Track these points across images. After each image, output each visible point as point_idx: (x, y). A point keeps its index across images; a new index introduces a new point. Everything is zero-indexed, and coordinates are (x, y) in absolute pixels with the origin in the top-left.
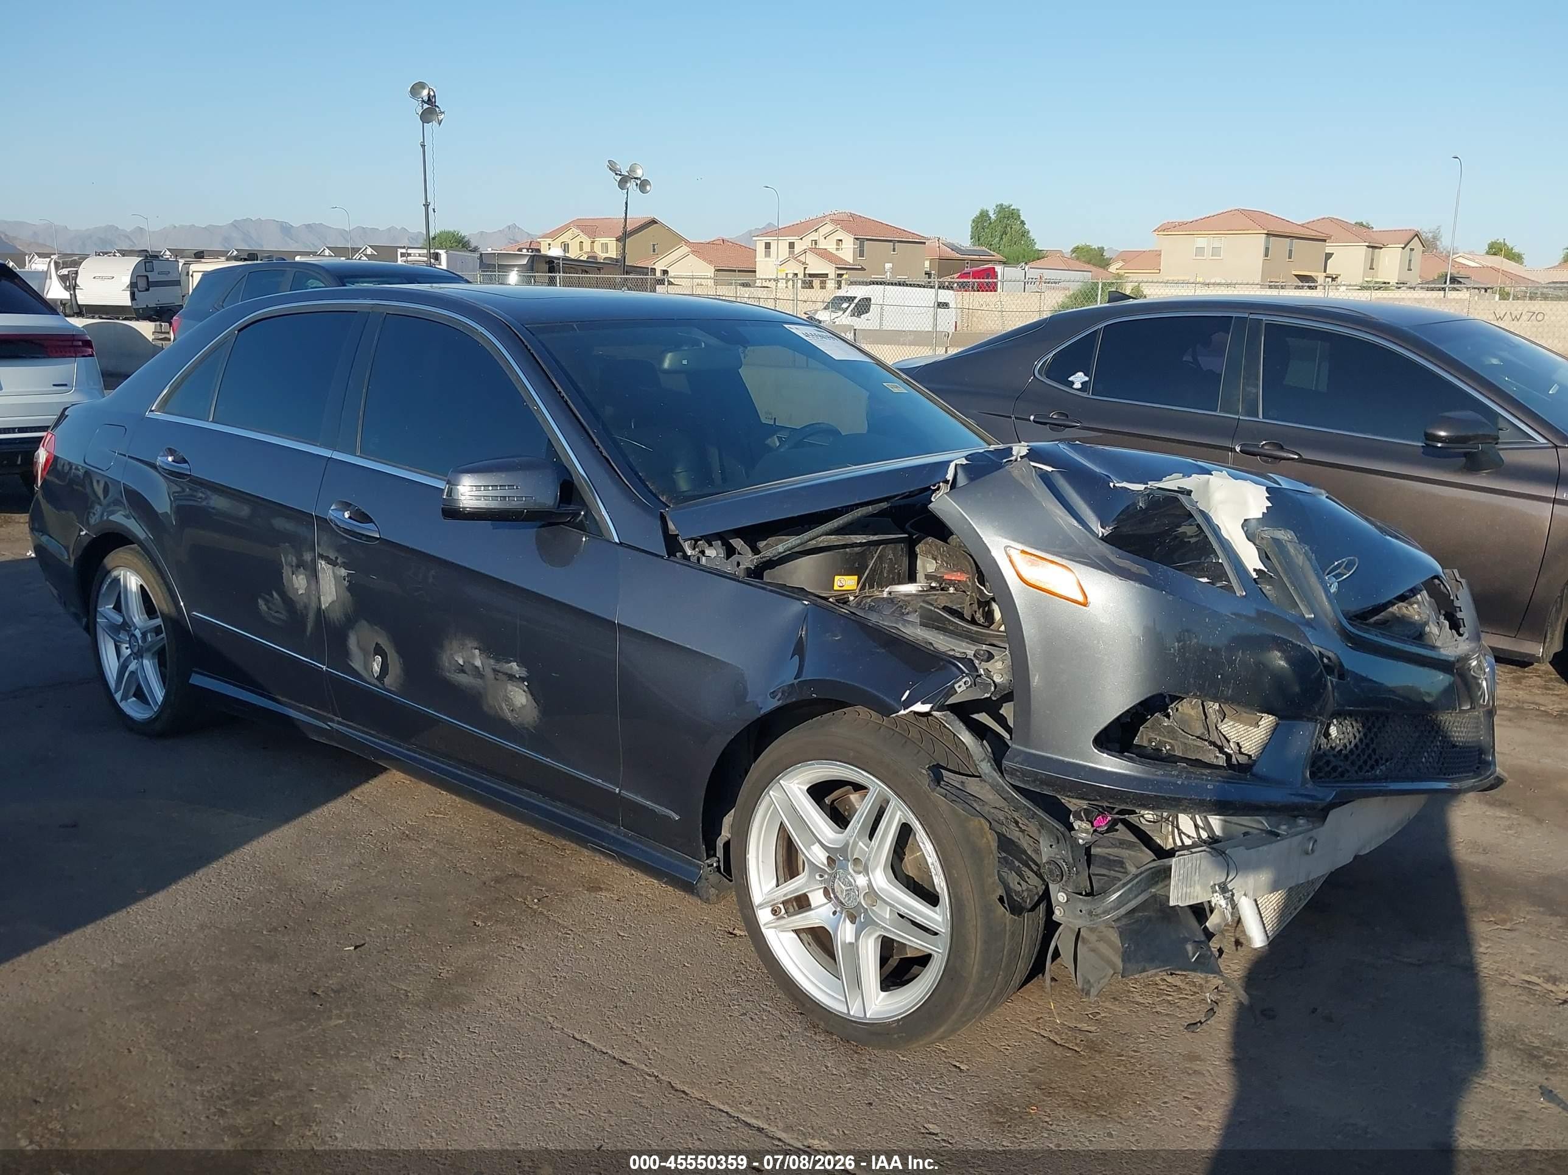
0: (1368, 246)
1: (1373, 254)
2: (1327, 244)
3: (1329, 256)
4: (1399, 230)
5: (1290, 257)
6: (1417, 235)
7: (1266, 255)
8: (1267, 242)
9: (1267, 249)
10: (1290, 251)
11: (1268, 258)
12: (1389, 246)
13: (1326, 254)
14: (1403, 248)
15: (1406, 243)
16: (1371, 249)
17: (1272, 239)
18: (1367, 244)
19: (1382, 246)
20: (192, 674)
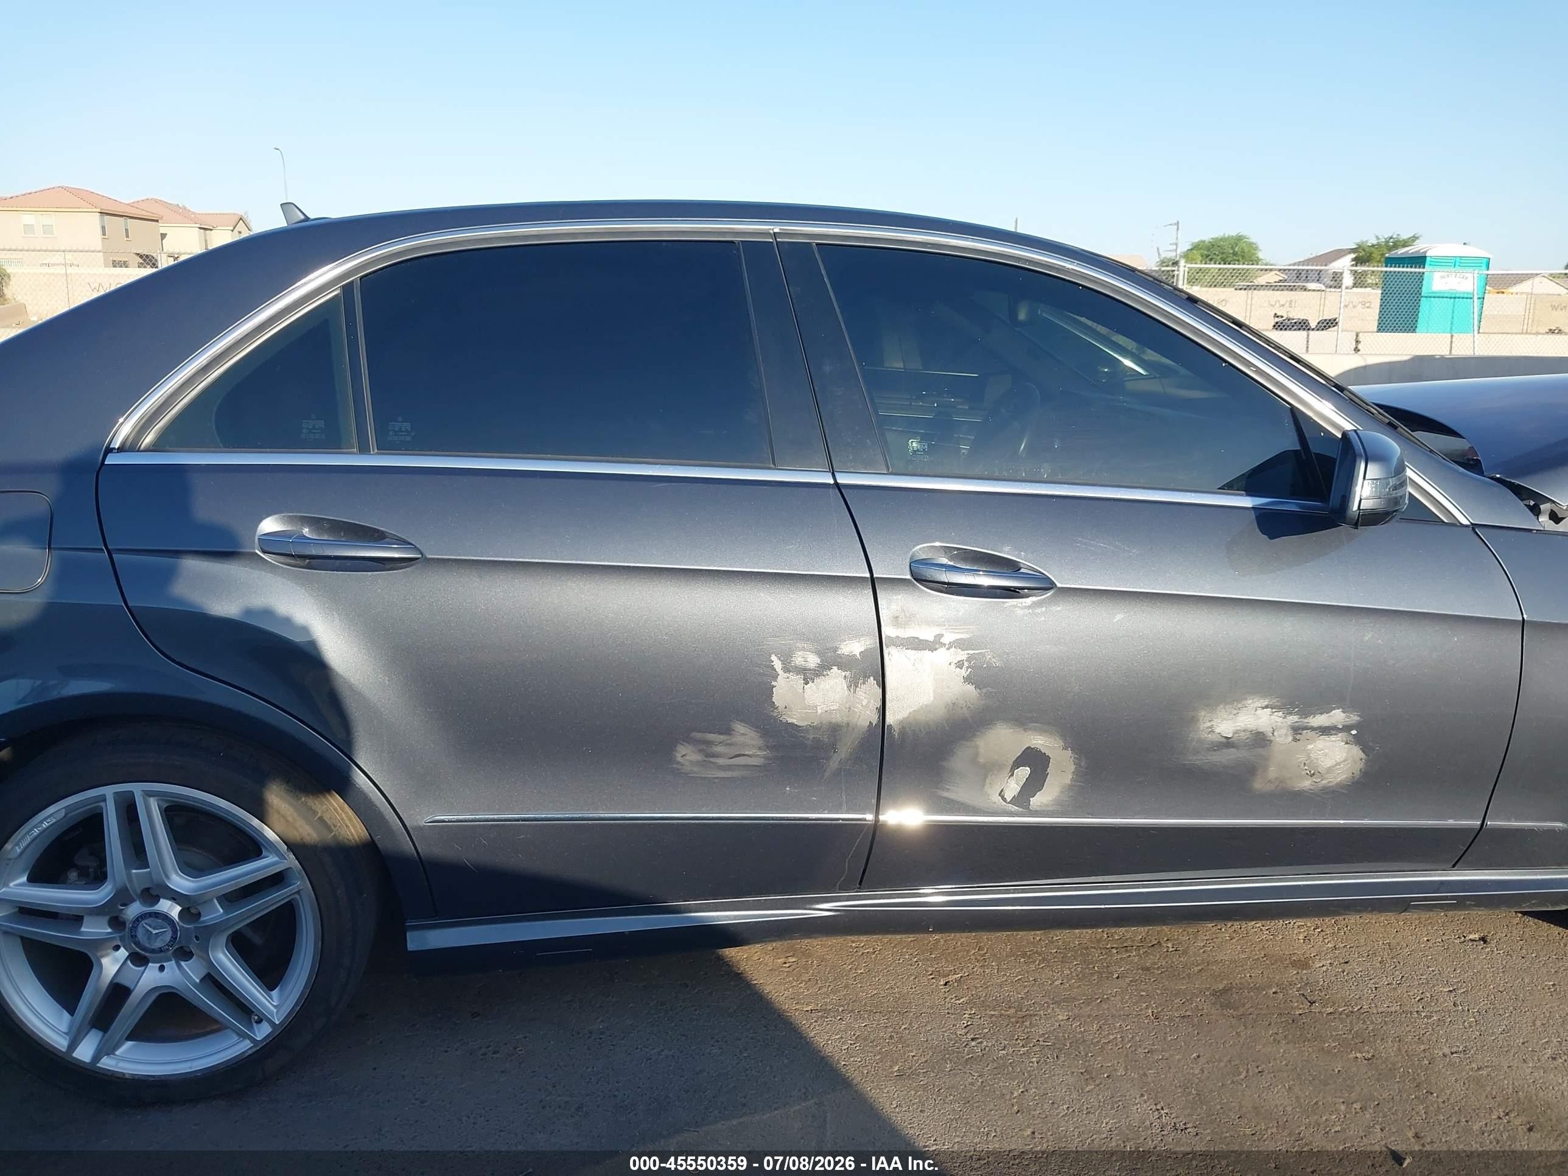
0: (200, 228)
1: (205, 235)
2: (160, 225)
3: (163, 236)
4: (227, 214)
5: (127, 236)
6: (241, 219)
7: (104, 234)
8: (102, 221)
9: (103, 228)
10: (127, 230)
11: (106, 237)
12: (218, 228)
13: (161, 234)
14: (232, 231)
15: (234, 225)
16: (202, 231)
17: (106, 217)
18: (199, 226)
19: (211, 228)
20: (408, 934)
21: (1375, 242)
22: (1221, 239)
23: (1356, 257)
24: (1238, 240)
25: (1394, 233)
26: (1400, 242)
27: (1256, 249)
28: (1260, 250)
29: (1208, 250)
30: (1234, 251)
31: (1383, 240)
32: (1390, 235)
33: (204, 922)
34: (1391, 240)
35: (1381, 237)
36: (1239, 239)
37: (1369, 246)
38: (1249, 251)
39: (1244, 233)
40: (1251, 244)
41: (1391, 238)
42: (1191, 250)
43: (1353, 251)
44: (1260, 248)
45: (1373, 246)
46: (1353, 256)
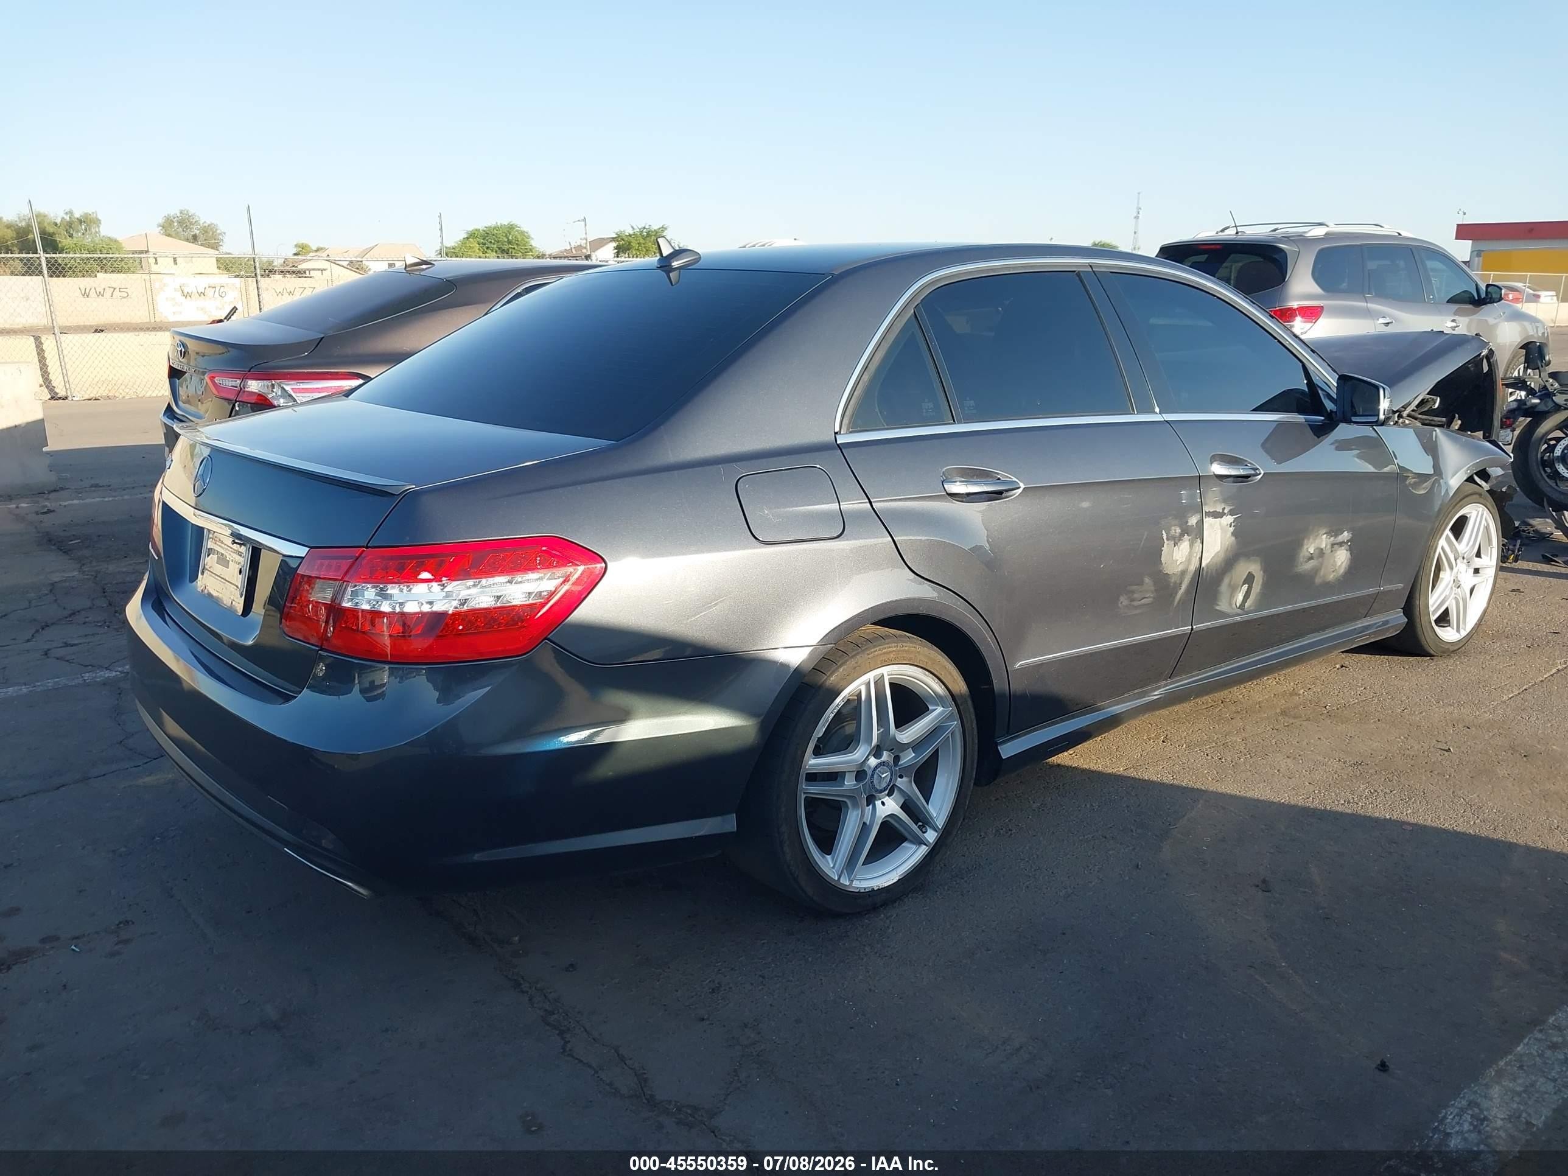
20: (999, 747)
21: (631, 232)
22: (494, 228)
23: (617, 246)
24: (511, 229)
25: (646, 224)
26: (652, 232)
27: (529, 237)
28: (533, 239)
29: (484, 239)
30: (508, 239)
31: (638, 230)
32: (643, 226)
33: (901, 765)
34: (645, 230)
35: (635, 227)
36: (511, 227)
37: (626, 236)
38: (523, 239)
39: (515, 222)
40: (522, 233)
41: (644, 228)
42: (467, 238)
43: (613, 239)
44: (532, 236)
45: (630, 235)
46: (614, 244)
